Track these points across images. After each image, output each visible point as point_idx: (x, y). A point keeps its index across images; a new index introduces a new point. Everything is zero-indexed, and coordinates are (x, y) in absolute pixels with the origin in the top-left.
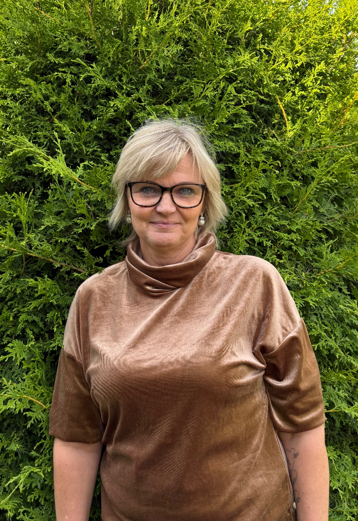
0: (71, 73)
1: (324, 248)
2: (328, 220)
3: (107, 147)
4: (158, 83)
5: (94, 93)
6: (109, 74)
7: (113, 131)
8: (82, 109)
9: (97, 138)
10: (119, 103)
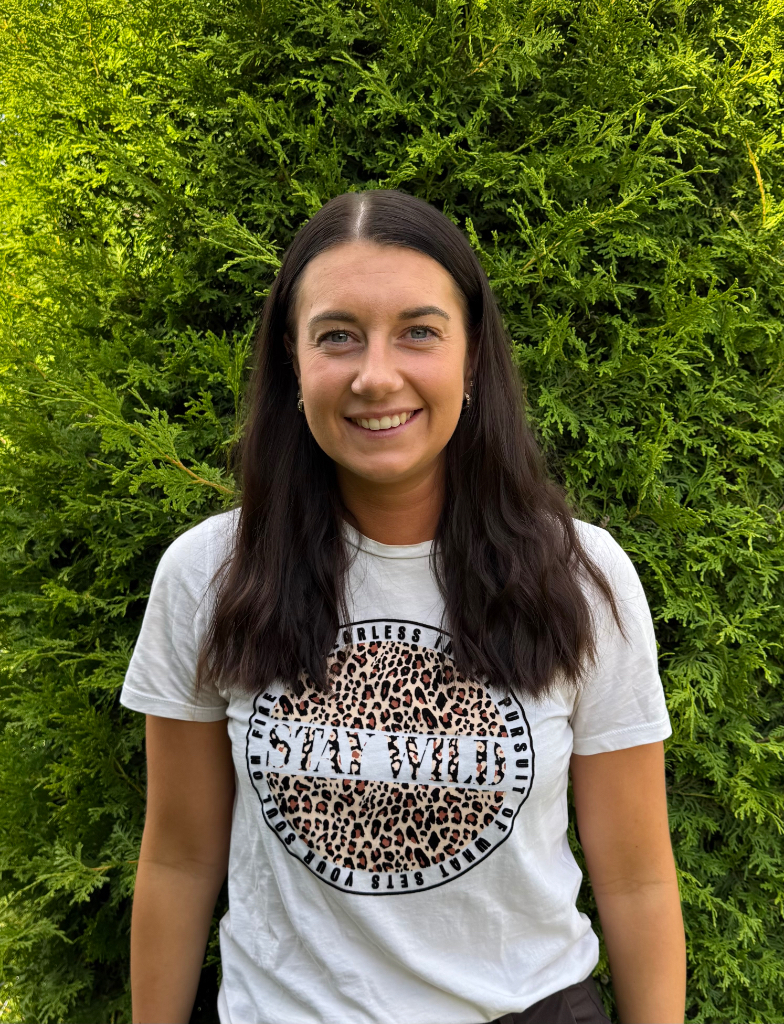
0: (325, 80)
4: (503, 105)
6: (405, 85)
8: (345, 156)
10: (423, 150)
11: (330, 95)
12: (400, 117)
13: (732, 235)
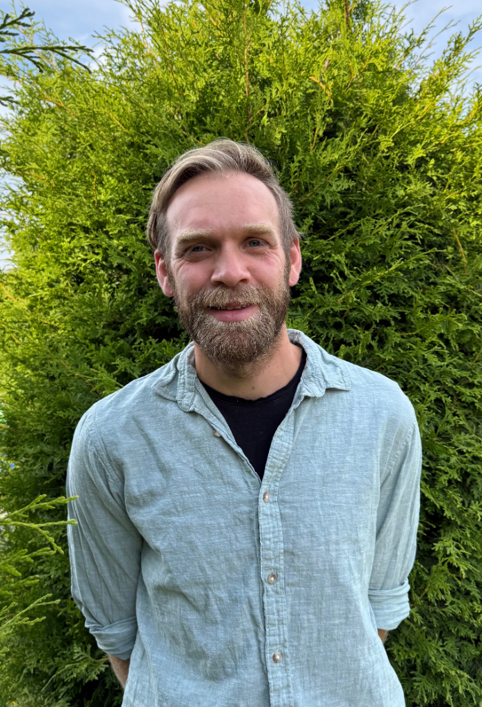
13: (449, 280)
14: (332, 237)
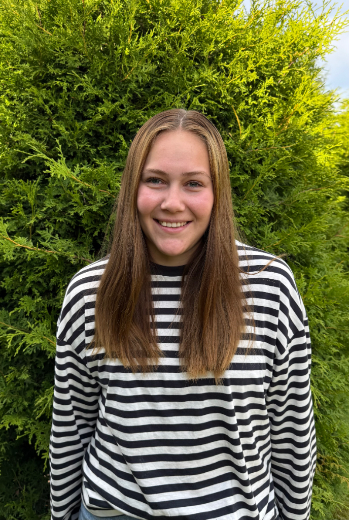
0: (67, 82)
1: (266, 229)
2: (271, 205)
3: (95, 143)
4: (137, 92)
5: (86, 98)
6: (98, 83)
7: (101, 130)
8: (76, 111)
9: (87, 135)
10: (105, 108)
11: (69, 87)
12: (96, 96)
14: (145, 107)
